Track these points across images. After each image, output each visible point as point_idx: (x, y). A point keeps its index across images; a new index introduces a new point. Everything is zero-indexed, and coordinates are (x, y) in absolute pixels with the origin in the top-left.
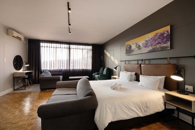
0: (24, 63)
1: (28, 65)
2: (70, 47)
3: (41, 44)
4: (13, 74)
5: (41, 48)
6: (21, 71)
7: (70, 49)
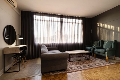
0: (18, 36)
1: (22, 38)
2: (62, 20)
3: (34, 16)
4: (3, 50)
5: (34, 21)
6: (14, 45)
7: (62, 22)
